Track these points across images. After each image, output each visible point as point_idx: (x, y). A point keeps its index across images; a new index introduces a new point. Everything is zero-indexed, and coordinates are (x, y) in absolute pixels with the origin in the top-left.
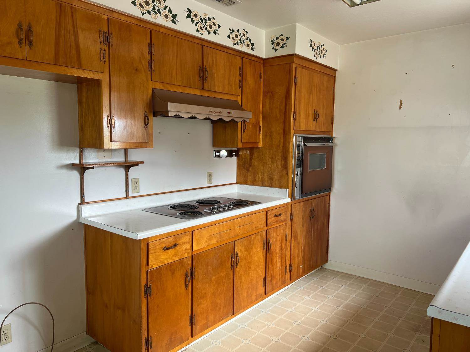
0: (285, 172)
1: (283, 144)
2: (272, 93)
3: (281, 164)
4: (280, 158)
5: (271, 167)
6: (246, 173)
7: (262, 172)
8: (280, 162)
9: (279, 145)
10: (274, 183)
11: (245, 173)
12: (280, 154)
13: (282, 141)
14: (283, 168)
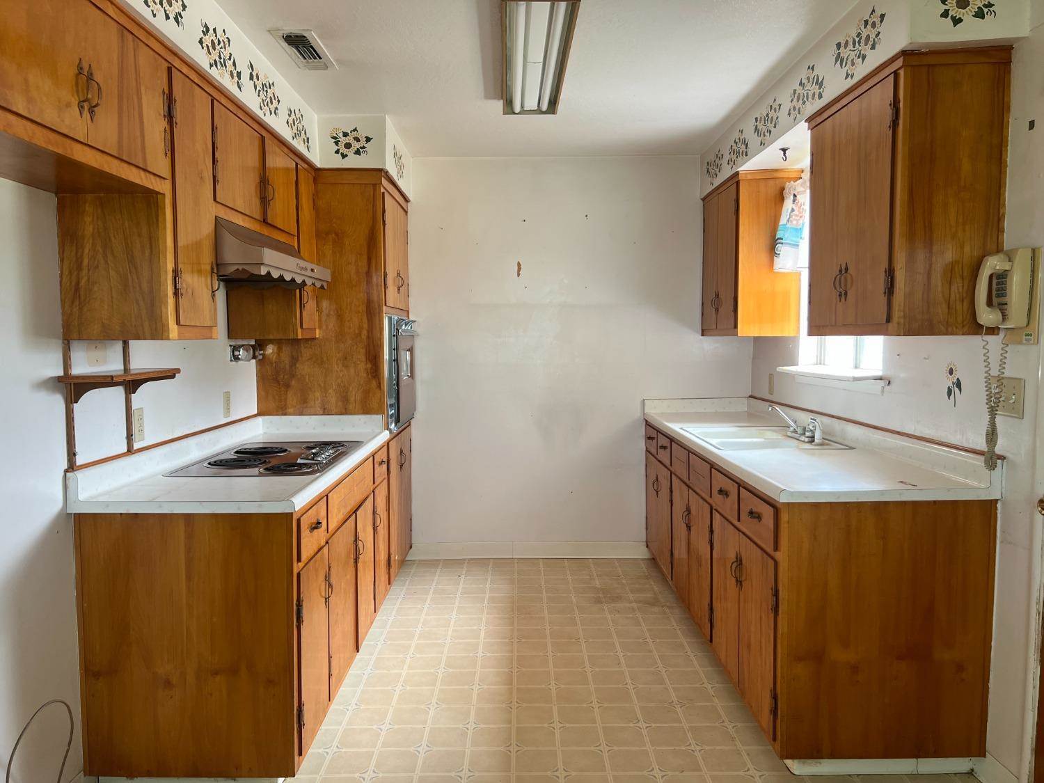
0: (374, 383)
1: (368, 332)
2: (337, 235)
3: (366, 369)
4: (363, 358)
5: (343, 375)
6: (283, 392)
7: (322, 385)
8: (363, 366)
9: (360, 334)
10: (351, 407)
11: (280, 392)
12: (363, 351)
13: (366, 326)
14: (370, 376)
